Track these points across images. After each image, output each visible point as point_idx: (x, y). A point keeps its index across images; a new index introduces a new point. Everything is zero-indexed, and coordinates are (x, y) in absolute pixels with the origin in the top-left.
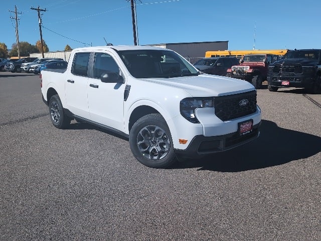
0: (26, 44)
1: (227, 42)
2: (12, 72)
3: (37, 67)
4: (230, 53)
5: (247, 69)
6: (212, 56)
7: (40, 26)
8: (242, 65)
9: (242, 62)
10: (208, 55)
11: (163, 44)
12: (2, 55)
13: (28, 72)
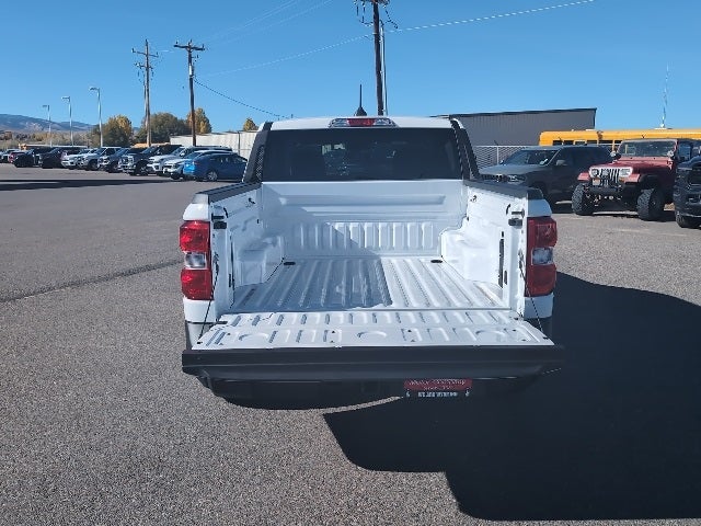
0: (167, 117)
1: (595, 110)
2: (131, 174)
3: (177, 166)
4: (600, 136)
5: (627, 174)
6: (556, 143)
7: (191, 80)
8: (616, 164)
9: (618, 157)
10: (547, 139)
11: (444, 117)
12: (122, 139)
13: (160, 174)
